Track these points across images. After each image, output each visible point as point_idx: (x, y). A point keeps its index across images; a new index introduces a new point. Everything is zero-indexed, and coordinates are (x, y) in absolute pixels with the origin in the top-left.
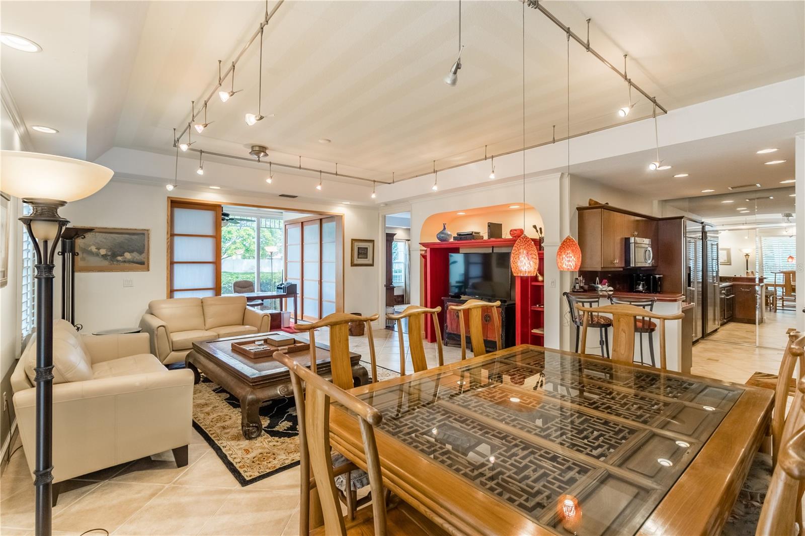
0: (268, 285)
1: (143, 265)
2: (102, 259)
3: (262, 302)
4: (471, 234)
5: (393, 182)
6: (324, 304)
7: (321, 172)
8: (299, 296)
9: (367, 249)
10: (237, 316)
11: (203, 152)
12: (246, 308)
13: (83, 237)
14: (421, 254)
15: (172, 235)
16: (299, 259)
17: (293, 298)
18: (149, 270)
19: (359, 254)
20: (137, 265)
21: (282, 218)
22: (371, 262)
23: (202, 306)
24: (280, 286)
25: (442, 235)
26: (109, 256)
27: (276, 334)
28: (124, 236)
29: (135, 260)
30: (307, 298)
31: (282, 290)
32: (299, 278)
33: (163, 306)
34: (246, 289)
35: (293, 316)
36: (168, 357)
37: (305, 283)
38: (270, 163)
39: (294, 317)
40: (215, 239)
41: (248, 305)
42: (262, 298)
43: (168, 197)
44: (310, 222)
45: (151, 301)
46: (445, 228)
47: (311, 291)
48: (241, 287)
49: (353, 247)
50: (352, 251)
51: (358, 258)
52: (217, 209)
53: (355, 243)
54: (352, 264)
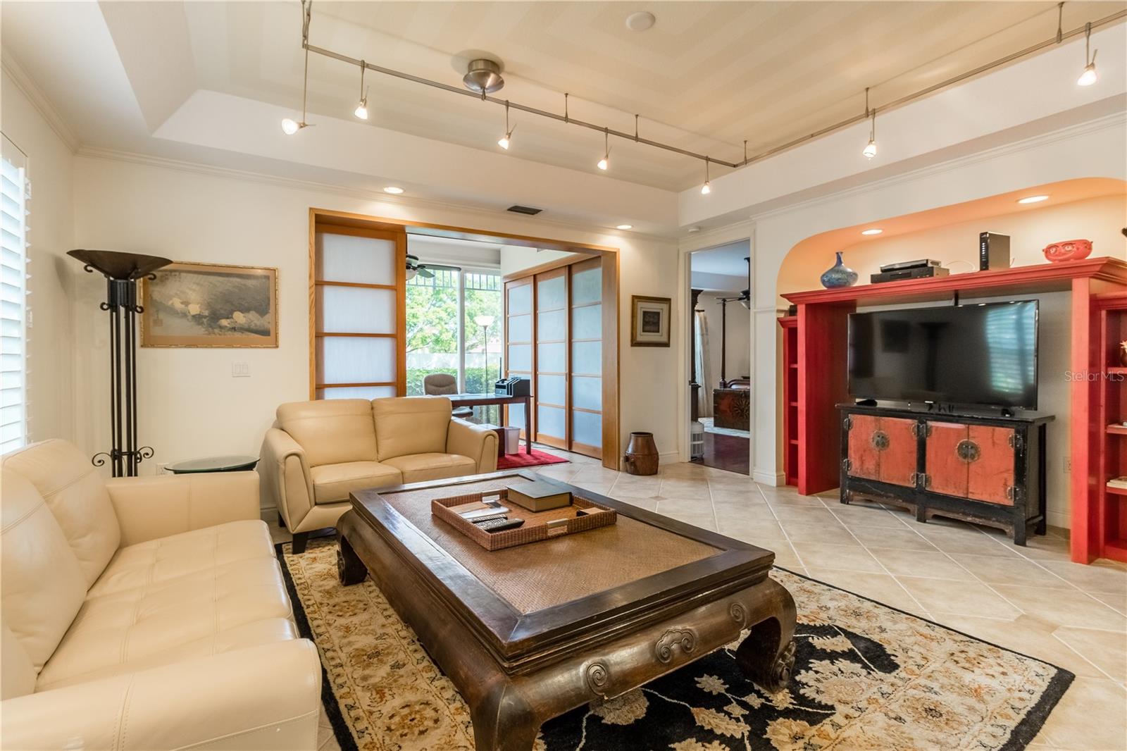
0: (476, 383)
1: (266, 335)
2: (192, 323)
3: (470, 410)
4: (925, 265)
5: (746, 162)
6: (577, 414)
7: (606, 131)
8: (532, 400)
9: (658, 314)
10: (436, 436)
11: (368, 66)
12: (450, 420)
13: (152, 276)
14: (778, 319)
15: (319, 284)
16: (530, 339)
17: (524, 404)
18: (277, 347)
19: (645, 323)
20: (256, 336)
21: (499, 272)
22: (664, 339)
23: (373, 416)
24: (500, 384)
25: (835, 276)
26: (205, 317)
27: (517, 475)
28: (231, 279)
29: (253, 326)
30: (543, 404)
31: (506, 390)
32: (530, 371)
33: (304, 414)
34: (444, 388)
35: (523, 435)
36: (304, 520)
37: (540, 377)
38: (507, 104)
39: (525, 438)
40: (394, 292)
41: (454, 415)
42: (471, 403)
43: (311, 209)
44: (549, 274)
45: (278, 405)
46: (839, 261)
47: (550, 393)
48: (437, 386)
49: (635, 311)
50: (632, 317)
51: (643, 330)
52: (398, 237)
53: (639, 303)
54: (634, 342)
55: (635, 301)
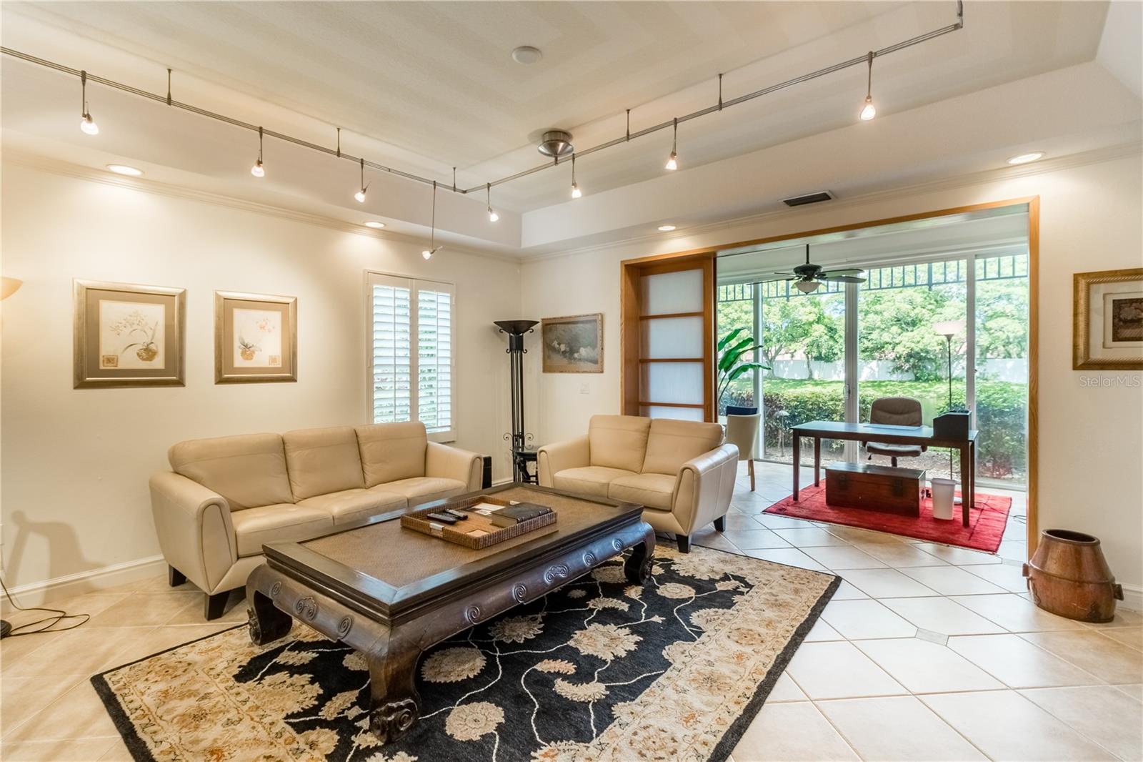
1: (597, 364)
2: (562, 357)
13: (531, 331)
15: (641, 319)
18: (602, 372)
19: (1123, 324)
20: (591, 364)
23: (649, 434)
26: (567, 352)
28: (578, 325)
29: (589, 357)
34: (902, 416)
40: (702, 319)
48: (890, 413)
49: (1082, 302)
50: (1076, 315)
51: (1116, 338)
52: (704, 263)
53: (1093, 287)
54: (1080, 362)
55: (1082, 284)
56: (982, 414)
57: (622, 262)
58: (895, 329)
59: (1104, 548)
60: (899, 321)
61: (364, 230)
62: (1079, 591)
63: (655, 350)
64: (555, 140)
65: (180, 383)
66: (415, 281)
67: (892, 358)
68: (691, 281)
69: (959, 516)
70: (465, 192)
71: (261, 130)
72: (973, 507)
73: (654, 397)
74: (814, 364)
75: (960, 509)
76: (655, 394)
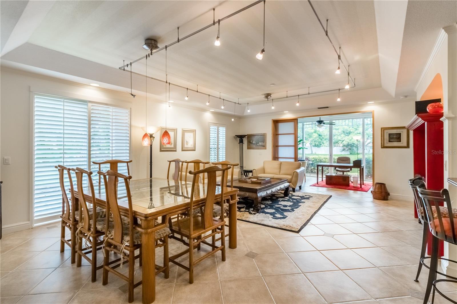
9: (399, 134)
15: (277, 135)
18: (266, 149)
19: (390, 139)
20: (263, 147)
23: (281, 165)
26: (255, 144)
28: (259, 136)
34: (345, 162)
40: (294, 135)
48: (342, 161)
49: (383, 134)
50: (381, 136)
51: (389, 141)
52: (295, 121)
53: (385, 131)
54: (382, 147)
55: (383, 130)
56: (367, 161)
57: (272, 120)
58: (343, 135)
59: (386, 185)
60: (344, 132)
61: (209, 112)
62: (381, 194)
63: (280, 144)
64: (268, 96)
65: (176, 151)
66: (218, 124)
67: (342, 146)
68: (291, 125)
69: (359, 186)
70: (240, 104)
71: (209, 95)
72: (363, 184)
73: (280, 156)
74: (313, 148)
75: (360, 185)
76: (280, 155)
